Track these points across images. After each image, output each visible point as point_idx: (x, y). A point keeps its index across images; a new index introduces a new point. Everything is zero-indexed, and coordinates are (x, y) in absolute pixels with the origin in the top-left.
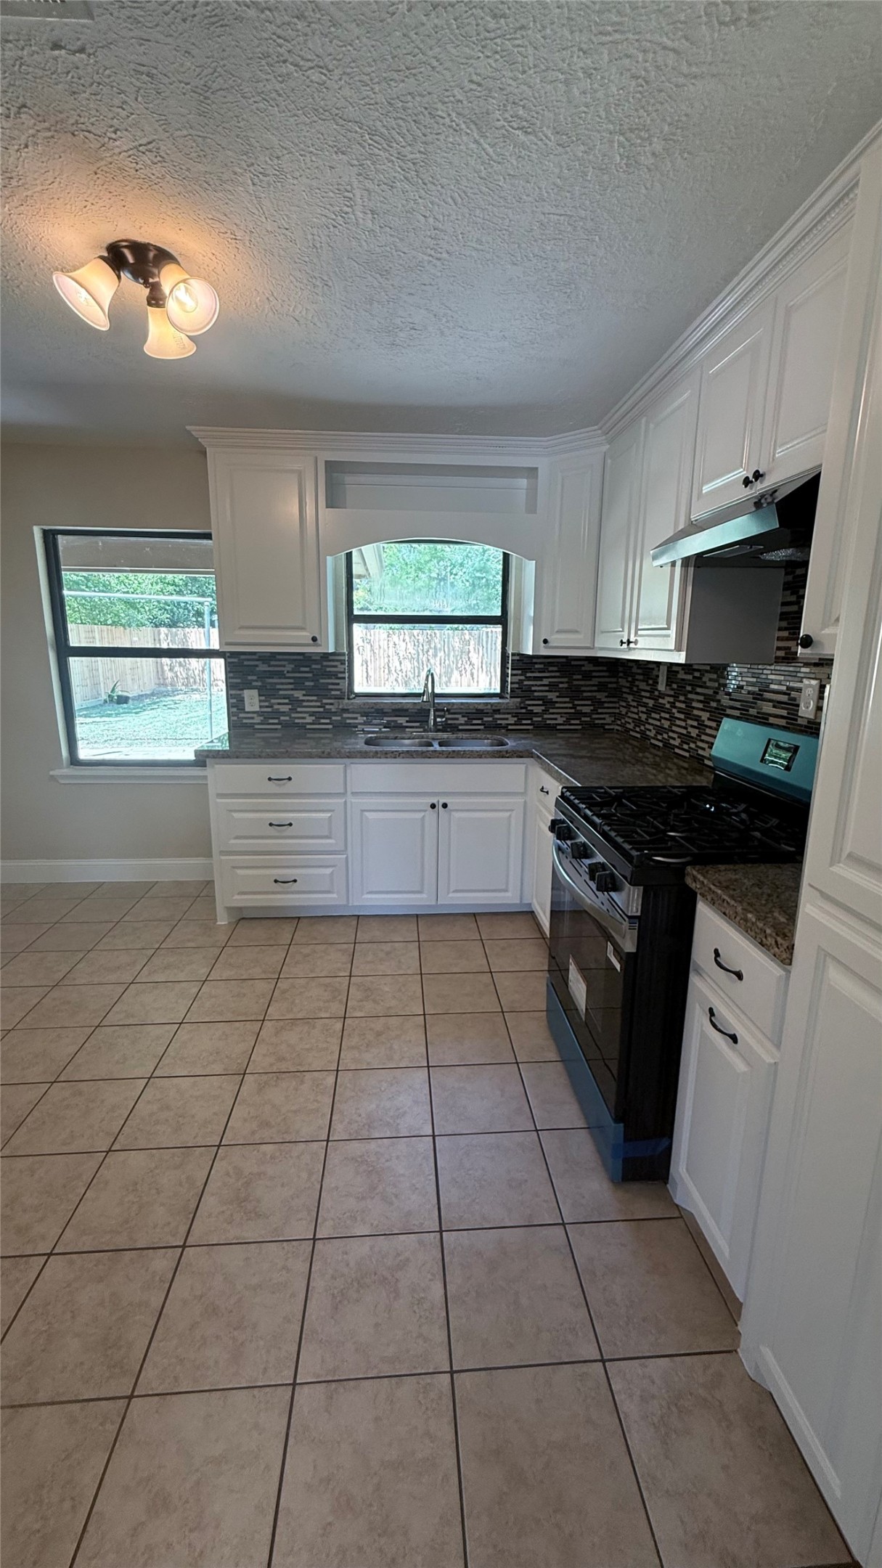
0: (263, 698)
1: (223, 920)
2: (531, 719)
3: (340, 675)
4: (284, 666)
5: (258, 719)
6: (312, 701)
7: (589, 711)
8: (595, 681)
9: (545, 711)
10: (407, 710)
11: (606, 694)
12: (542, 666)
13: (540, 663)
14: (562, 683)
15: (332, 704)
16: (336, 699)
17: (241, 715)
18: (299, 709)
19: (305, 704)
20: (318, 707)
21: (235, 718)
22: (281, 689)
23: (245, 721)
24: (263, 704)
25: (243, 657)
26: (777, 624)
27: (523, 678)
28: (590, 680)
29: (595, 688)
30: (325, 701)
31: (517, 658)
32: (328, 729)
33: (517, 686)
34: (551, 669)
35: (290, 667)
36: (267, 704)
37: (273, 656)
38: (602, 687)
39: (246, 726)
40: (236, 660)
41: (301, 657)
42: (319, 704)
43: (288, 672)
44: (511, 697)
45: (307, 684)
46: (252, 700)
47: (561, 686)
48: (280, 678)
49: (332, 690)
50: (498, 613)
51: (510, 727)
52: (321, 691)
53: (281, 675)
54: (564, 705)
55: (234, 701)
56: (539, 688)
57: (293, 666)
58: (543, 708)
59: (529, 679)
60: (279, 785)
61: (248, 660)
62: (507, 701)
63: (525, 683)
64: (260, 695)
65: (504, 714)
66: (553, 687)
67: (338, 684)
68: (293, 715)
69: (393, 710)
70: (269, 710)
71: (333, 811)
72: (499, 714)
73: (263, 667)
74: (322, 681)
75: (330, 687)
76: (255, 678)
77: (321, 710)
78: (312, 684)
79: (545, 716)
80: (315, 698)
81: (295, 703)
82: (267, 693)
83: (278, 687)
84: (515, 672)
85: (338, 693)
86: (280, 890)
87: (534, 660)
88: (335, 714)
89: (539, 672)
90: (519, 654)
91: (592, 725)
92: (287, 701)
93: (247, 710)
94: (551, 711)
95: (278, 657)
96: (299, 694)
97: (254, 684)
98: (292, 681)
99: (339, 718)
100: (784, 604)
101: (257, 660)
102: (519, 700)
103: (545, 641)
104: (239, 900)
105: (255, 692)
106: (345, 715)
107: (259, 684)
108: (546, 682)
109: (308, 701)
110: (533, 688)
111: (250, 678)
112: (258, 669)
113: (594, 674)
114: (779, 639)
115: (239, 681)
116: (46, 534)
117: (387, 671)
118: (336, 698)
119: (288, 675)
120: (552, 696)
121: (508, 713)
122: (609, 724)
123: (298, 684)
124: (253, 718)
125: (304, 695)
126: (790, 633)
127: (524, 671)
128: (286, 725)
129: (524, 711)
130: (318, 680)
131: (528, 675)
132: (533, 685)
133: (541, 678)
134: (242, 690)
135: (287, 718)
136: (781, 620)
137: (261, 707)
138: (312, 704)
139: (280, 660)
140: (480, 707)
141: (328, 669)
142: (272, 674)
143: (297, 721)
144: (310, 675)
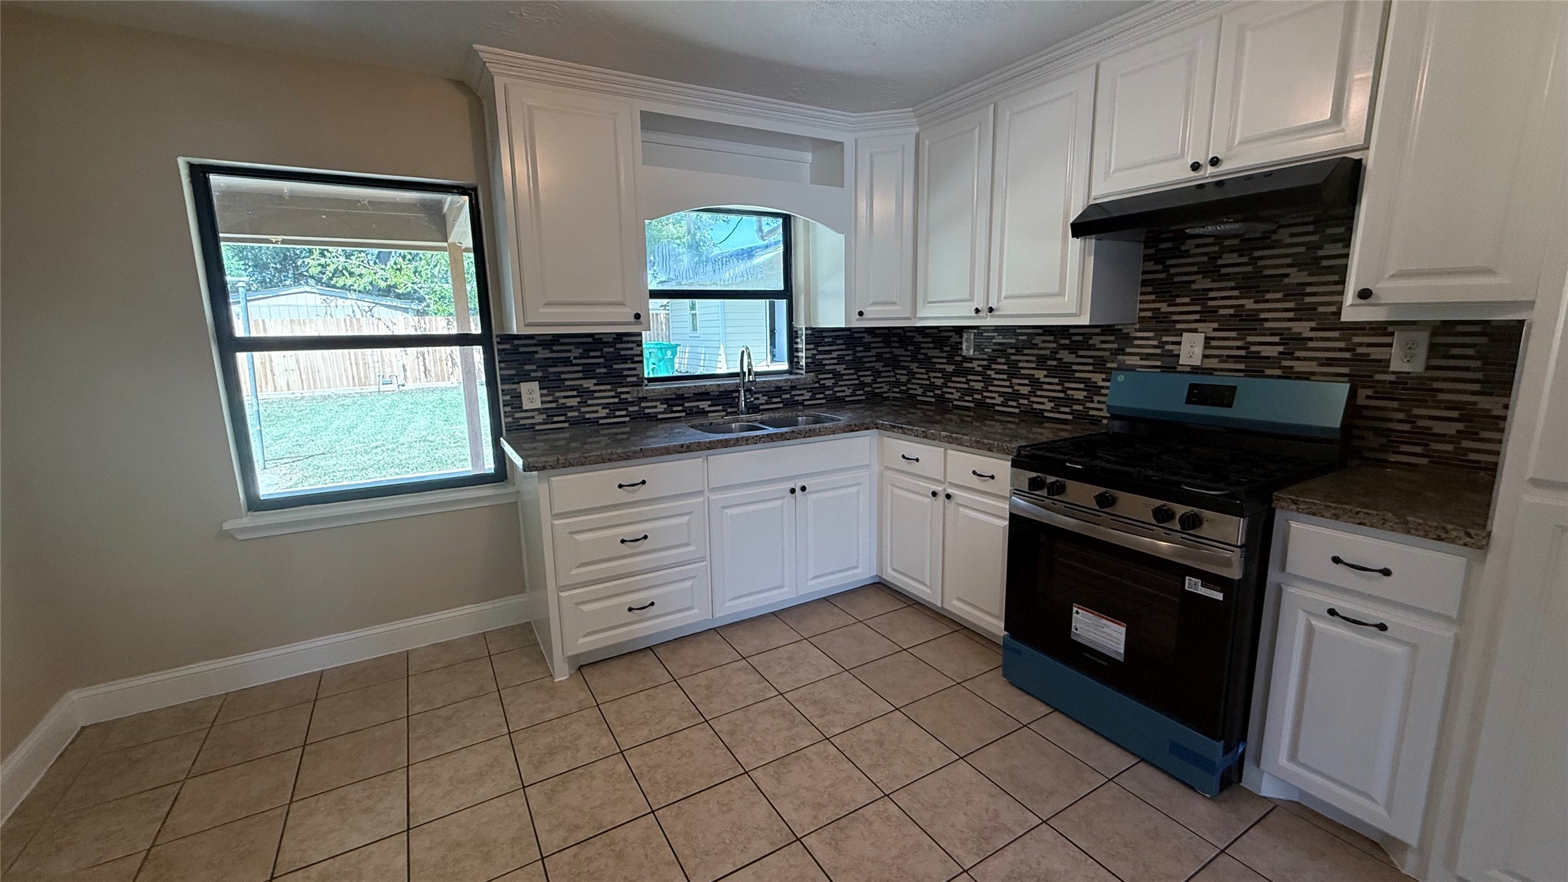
0: (545, 391)
1: (562, 674)
2: (823, 393)
3: (636, 359)
4: (570, 351)
5: (540, 418)
6: (604, 391)
7: (870, 381)
8: (873, 352)
9: (835, 384)
10: (709, 393)
11: (882, 364)
12: (830, 340)
13: (829, 337)
14: (848, 355)
15: (628, 393)
16: (632, 386)
17: (517, 415)
18: (590, 402)
19: (596, 395)
20: (613, 397)
21: (510, 419)
22: (566, 380)
23: (522, 422)
24: (545, 399)
25: (516, 342)
26: (1140, 290)
27: (815, 352)
28: (870, 351)
29: (874, 359)
30: (619, 390)
31: (810, 332)
32: (624, 422)
33: (810, 360)
34: (838, 342)
35: (577, 352)
36: (550, 398)
37: (556, 339)
38: (879, 358)
39: (524, 428)
40: (508, 346)
41: (590, 340)
42: (613, 394)
43: (575, 358)
44: (806, 372)
45: (598, 371)
46: (532, 395)
47: (847, 358)
48: (566, 366)
49: (628, 376)
50: (780, 286)
51: (806, 403)
52: (616, 379)
53: (567, 362)
54: (850, 378)
55: (508, 398)
56: (829, 361)
57: (581, 351)
58: (833, 381)
59: (820, 352)
60: (632, 492)
61: (525, 345)
62: (803, 377)
63: (817, 357)
64: (540, 389)
65: (800, 389)
66: (841, 360)
67: (635, 369)
68: (583, 410)
69: (695, 394)
70: (554, 405)
71: (690, 513)
72: (796, 389)
73: (543, 354)
74: (615, 366)
75: (625, 373)
76: (534, 367)
77: (616, 400)
78: (605, 370)
79: (836, 389)
80: (608, 387)
81: (584, 394)
82: (550, 384)
83: (563, 376)
84: (808, 347)
85: (635, 379)
86: (636, 618)
87: (824, 334)
88: (631, 403)
89: (829, 345)
90: (812, 329)
91: (872, 395)
92: (575, 393)
93: (525, 408)
94: (840, 383)
95: (562, 340)
96: (589, 384)
97: (533, 374)
98: (580, 368)
99: (637, 408)
100: (1144, 273)
101: (536, 345)
102: (813, 374)
103: (861, 314)
104: (586, 643)
105: (535, 385)
106: (643, 405)
107: (540, 374)
108: (834, 355)
109: (600, 391)
110: (824, 362)
111: (527, 367)
112: (537, 356)
113: (872, 345)
114: (1141, 302)
115: (513, 372)
116: (193, 168)
117: (450, 364)
118: (634, 385)
119: (575, 362)
120: (840, 368)
121: (804, 389)
122: (886, 392)
123: (588, 372)
124: (533, 417)
125: (595, 385)
126: (1156, 297)
127: (817, 345)
128: (574, 423)
129: (817, 385)
130: (611, 366)
131: (820, 349)
132: (824, 359)
133: (829, 352)
134: (518, 383)
135: (576, 414)
136: (1143, 285)
137: (542, 402)
138: (606, 395)
139: (565, 344)
140: (780, 384)
141: (622, 353)
142: (555, 362)
143: (587, 416)
144: (602, 360)
